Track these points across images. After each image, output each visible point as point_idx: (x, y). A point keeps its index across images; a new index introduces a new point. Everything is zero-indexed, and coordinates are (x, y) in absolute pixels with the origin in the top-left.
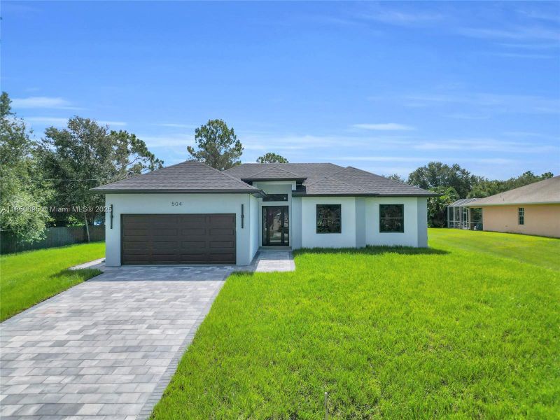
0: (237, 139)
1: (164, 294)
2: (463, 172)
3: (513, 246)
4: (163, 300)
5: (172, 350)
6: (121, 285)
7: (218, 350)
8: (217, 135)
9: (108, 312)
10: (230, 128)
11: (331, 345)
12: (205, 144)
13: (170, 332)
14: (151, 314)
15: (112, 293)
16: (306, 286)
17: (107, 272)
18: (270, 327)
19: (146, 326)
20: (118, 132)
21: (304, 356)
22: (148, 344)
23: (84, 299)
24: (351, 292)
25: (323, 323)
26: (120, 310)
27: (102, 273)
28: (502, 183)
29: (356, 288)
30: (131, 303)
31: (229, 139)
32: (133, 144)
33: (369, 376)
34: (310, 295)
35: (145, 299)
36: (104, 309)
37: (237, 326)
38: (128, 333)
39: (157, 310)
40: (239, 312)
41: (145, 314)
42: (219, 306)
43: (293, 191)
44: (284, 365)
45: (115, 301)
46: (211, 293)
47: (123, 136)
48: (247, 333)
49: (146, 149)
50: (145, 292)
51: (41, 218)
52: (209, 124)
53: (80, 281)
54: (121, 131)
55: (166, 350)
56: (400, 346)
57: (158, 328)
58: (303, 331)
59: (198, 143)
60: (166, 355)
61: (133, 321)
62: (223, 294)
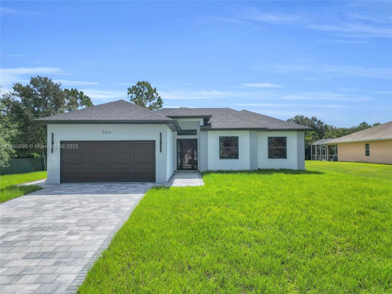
0: (159, 96)
1: (91, 204)
2: (319, 122)
3: (366, 170)
4: (88, 209)
5: (86, 256)
6: (55, 197)
7: (132, 255)
8: (144, 92)
9: (34, 220)
10: (153, 88)
11: (244, 249)
12: (135, 99)
13: (88, 238)
14: (74, 221)
15: (44, 204)
16: (215, 196)
17: (46, 188)
18: (185, 232)
19: (66, 232)
20: (70, 90)
21: (219, 260)
22: (64, 250)
23: (19, 209)
24: (255, 201)
25: (234, 228)
26: (47, 219)
27: (42, 188)
28: (346, 130)
29: (258, 198)
30: (59, 212)
31: (153, 96)
32: (81, 98)
33: (286, 280)
34: (219, 204)
35: (73, 208)
36: (32, 217)
37: (153, 231)
38: (47, 239)
39: (80, 218)
40: (156, 218)
41: (69, 221)
42: (137, 214)
43: (201, 126)
44: (200, 271)
45: (45, 210)
46: (132, 203)
47: (74, 93)
48: (162, 237)
49: (91, 102)
50: (73, 203)
51: (6, 150)
52: (138, 84)
53: (19, 195)
54: (72, 89)
55: (81, 256)
56: (310, 249)
57: (77, 234)
58: (216, 236)
59: (130, 99)
60: (79, 261)
61: (55, 228)
62: (142, 204)
